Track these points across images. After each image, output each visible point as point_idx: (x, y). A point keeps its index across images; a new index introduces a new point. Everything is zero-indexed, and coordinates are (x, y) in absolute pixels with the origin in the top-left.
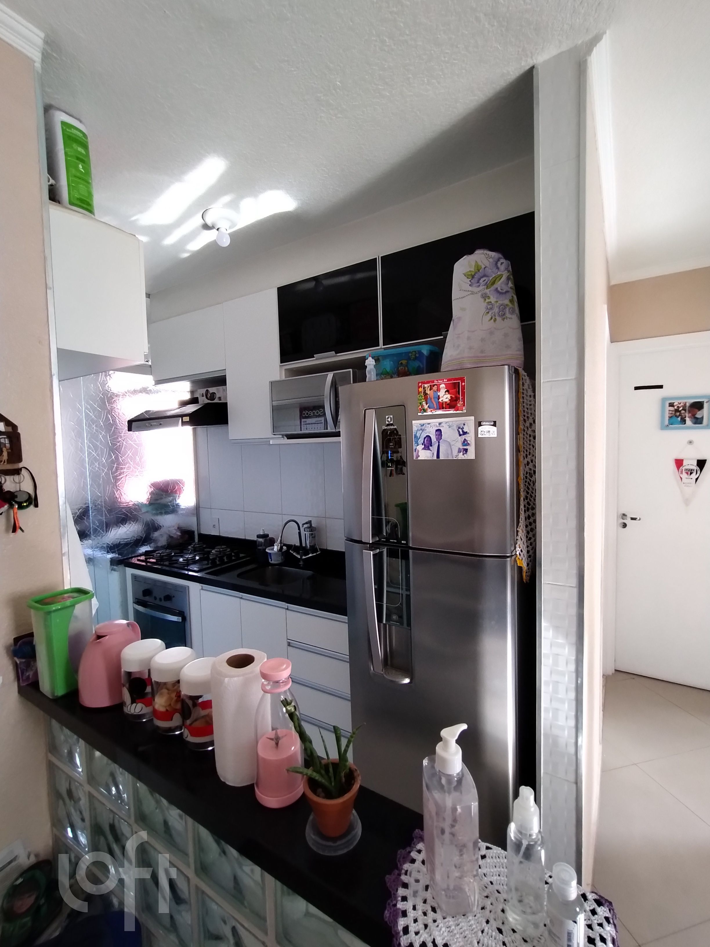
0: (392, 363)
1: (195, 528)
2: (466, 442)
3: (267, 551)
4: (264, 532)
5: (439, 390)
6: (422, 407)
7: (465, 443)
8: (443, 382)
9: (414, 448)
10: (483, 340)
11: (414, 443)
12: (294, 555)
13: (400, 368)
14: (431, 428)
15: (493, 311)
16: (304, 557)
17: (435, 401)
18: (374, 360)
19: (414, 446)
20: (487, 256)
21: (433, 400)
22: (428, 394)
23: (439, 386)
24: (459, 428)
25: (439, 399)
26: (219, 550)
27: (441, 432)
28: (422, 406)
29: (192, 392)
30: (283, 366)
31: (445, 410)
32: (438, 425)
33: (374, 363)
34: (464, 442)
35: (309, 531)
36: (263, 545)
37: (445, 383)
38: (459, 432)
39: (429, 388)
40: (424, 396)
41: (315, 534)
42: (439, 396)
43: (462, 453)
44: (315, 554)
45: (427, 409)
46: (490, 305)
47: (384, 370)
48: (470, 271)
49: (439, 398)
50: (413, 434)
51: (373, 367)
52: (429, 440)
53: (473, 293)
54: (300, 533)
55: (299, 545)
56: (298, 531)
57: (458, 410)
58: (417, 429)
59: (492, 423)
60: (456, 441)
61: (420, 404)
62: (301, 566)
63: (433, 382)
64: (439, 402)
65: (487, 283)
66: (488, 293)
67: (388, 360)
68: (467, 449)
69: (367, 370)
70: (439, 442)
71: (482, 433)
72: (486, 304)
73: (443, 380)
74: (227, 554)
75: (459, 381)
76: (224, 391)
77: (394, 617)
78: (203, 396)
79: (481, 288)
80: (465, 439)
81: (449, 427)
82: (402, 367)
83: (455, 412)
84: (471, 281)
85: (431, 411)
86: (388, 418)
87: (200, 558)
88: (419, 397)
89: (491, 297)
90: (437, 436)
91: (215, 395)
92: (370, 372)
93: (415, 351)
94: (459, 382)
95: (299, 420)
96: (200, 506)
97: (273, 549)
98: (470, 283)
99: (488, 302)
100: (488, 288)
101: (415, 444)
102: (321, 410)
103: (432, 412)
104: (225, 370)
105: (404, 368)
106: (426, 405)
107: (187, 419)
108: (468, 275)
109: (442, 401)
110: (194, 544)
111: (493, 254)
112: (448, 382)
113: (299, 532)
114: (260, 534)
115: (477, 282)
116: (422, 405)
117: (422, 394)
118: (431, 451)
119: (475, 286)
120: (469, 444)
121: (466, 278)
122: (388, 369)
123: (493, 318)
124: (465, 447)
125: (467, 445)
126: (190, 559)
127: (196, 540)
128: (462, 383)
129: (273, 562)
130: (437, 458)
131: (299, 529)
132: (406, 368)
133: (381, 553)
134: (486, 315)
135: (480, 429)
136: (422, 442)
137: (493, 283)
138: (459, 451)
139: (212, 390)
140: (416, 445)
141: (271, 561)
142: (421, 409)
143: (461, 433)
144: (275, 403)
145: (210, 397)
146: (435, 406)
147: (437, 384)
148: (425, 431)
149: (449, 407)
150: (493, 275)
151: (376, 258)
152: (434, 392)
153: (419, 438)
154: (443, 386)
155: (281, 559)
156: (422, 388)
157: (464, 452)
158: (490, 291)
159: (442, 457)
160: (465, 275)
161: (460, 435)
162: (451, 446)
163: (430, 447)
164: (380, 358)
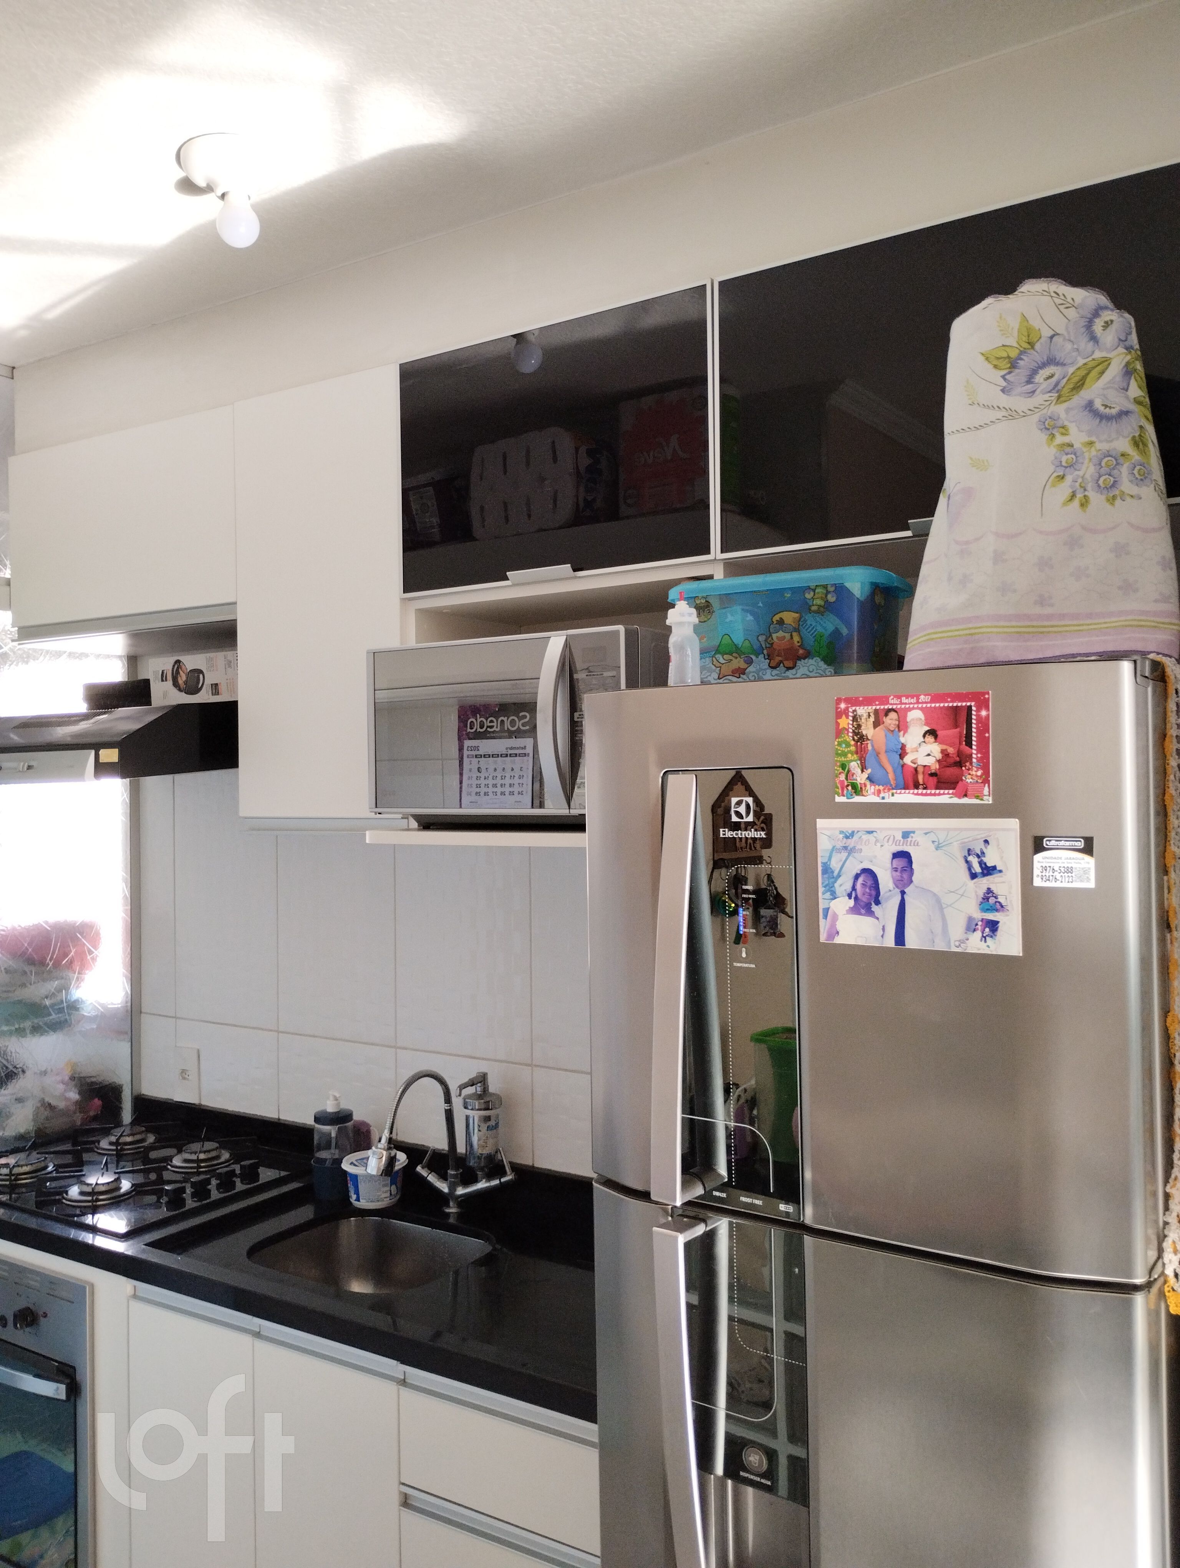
0: (750, 618)
1: (123, 1078)
2: (992, 900)
3: (345, 1166)
4: (338, 1104)
5: (902, 726)
6: (847, 779)
7: (989, 899)
8: (918, 703)
9: (821, 906)
10: (1044, 564)
11: (821, 889)
12: (429, 1182)
13: (774, 636)
14: (879, 845)
15: (1077, 473)
16: (460, 1191)
17: (889, 761)
18: (694, 611)
19: (820, 900)
20: (1058, 301)
21: (884, 758)
22: (868, 739)
23: (906, 716)
24: (969, 855)
25: (902, 756)
26: (194, 1157)
27: (910, 862)
28: (849, 774)
29: (133, 661)
30: (410, 599)
31: (924, 791)
32: (899, 836)
33: (695, 619)
34: (986, 899)
35: (479, 1110)
36: (333, 1144)
37: (924, 705)
38: (970, 868)
39: (872, 719)
40: (856, 745)
41: (497, 1116)
42: (903, 747)
43: (978, 934)
44: (495, 1182)
45: (865, 785)
46: (1067, 454)
47: (726, 640)
48: (1003, 346)
49: (903, 753)
50: (820, 860)
51: (689, 631)
52: (870, 883)
53: (1012, 415)
54: (449, 1116)
55: (446, 1148)
56: (444, 1106)
57: (966, 795)
58: (830, 847)
59: (1081, 844)
60: (961, 892)
61: (843, 766)
62: (452, 1220)
63: (884, 700)
64: (903, 766)
65: (1057, 384)
66: (1063, 415)
67: (738, 608)
68: (998, 922)
69: (672, 640)
70: (903, 893)
71: (1049, 873)
72: (1052, 451)
73: (918, 697)
74: (221, 1174)
75: (968, 704)
76: (230, 667)
77: (751, 1459)
78: (163, 678)
79: (1039, 399)
80: (989, 891)
81: (937, 848)
82: (781, 634)
83: (956, 800)
84: (1007, 377)
85: (879, 792)
86: (739, 803)
87: (133, 1185)
88: (840, 744)
89: (1073, 429)
90: (898, 874)
91: (201, 676)
92: (681, 648)
93: (825, 587)
94: (971, 706)
95: (457, 742)
96: (143, 1011)
97: (364, 1162)
98: (1004, 384)
99: (1062, 446)
100: (1061, 399)
101: (823, 894)
102: (525, 717)
103: (882, 795)
104: (235, 603)
105: (788, 636)
106: (862, 771)
107: (110, 755)
108: (998, 358)
109: (913, 762)
110: (118, 1132)
111: (1078, 294)
112: (933, 705)
113: (446, 1111)
114: (325, 1112)
115: (1024, 379)
116: (849, 771)
117: (849, 737)
118: (878, 919)
119: (1020, 394)
120: (1002, 906)
121: (991, 366)
122: (739, 638)
123: (1079, 495)
124: (991, 916)
125: (997, 910)
126: (103, 1189)
127: (127, 1116)
128: (978, 710)
129: (363, 1204)
130: (897, 943)
131: (448, 1100)
132: (796, 638)
133: (709, 1238)
134: (1053, 486)
135: (1039, 859)
136: (849, 889)
137: (1079, 385)
138: (971, 927)
139: (192, 661)
140: (828, 895)
141: (358, 1200)
142: (846, 784)
143: (977, 869)
144: (382, 695)
145: (186, 683)
146: (891, 776)
147: (899, 706)
148: (855, 855)
149: (938, 782)
150: (1079, 358)
151: (704, 286)
152: (890, 735)
153: (839, 876)
154: (915, 716)
155: (388, 1194)
156: (847, 717)
157: (987, 930)
158: (1068, 410)
159: (912, 941)
160: (987, 359)
161: (973, 876)
162: (941, 909)
163: (874, 908)
164: (715, 604)
